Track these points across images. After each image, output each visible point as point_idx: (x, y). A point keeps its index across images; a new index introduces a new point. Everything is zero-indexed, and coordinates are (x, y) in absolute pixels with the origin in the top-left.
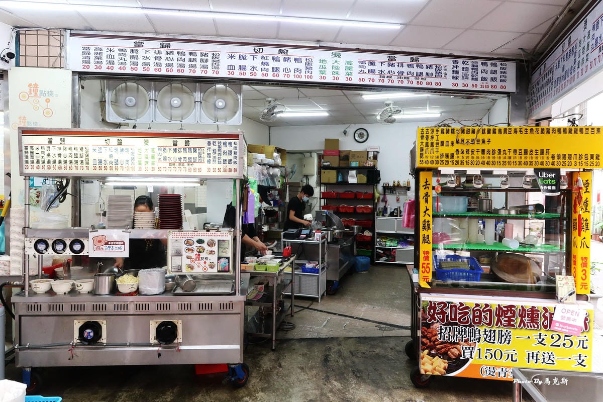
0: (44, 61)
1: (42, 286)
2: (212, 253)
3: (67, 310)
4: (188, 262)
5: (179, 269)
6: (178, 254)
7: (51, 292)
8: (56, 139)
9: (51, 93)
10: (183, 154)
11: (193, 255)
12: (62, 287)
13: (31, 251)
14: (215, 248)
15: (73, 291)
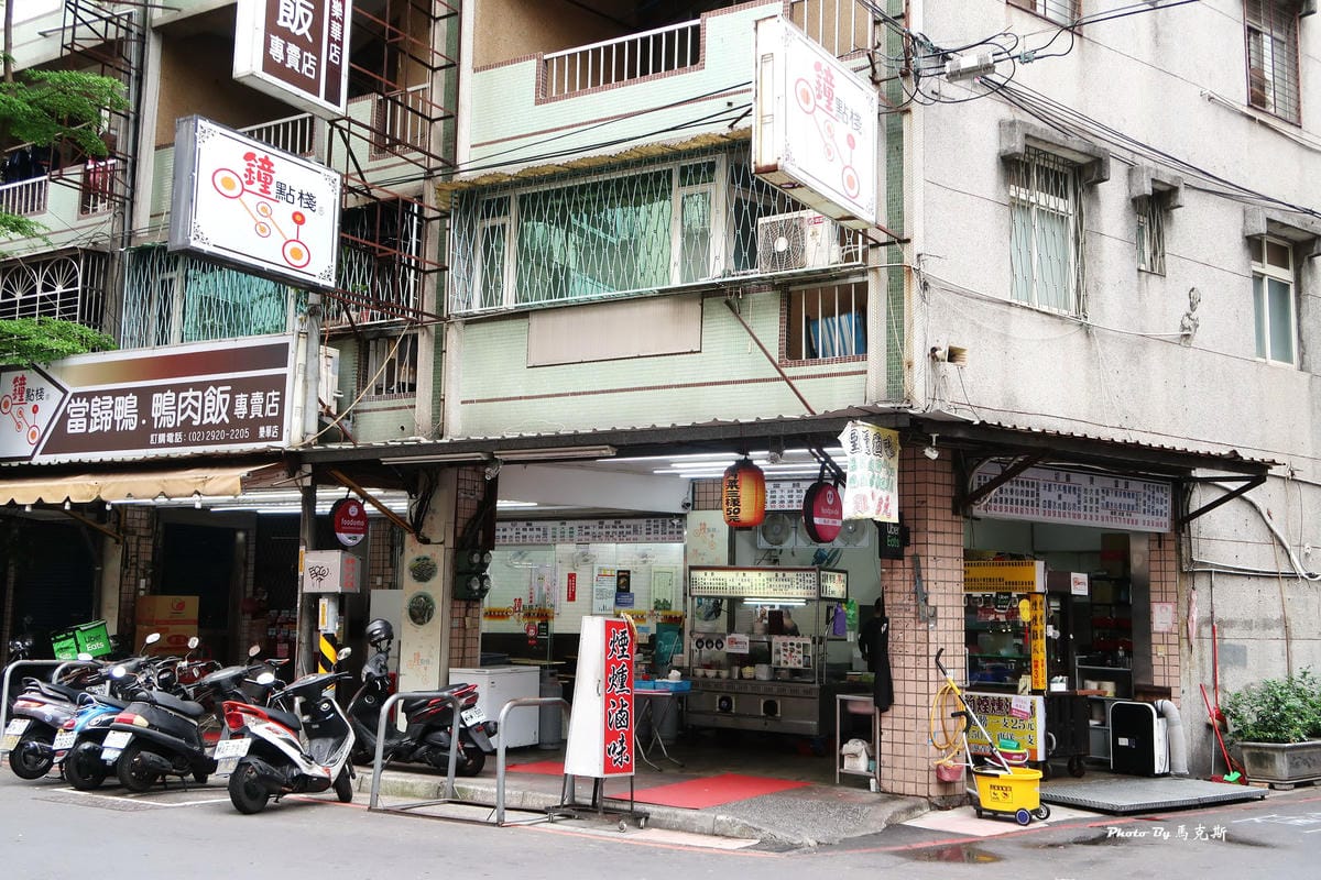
0: (710, 505)
1: (700, 672)
2: (799, 652)
3: (713, 688)
4: (785, 658)
5: (779, 663)
6: (778, 652)
7: (705, 676)
8: (709, 573)
9: (714, 530)
10: (782, 583)
11: (787, 654)
12: (711, 673)
13: (694, 647)
14: (801, 649)
15: (718, 676)
